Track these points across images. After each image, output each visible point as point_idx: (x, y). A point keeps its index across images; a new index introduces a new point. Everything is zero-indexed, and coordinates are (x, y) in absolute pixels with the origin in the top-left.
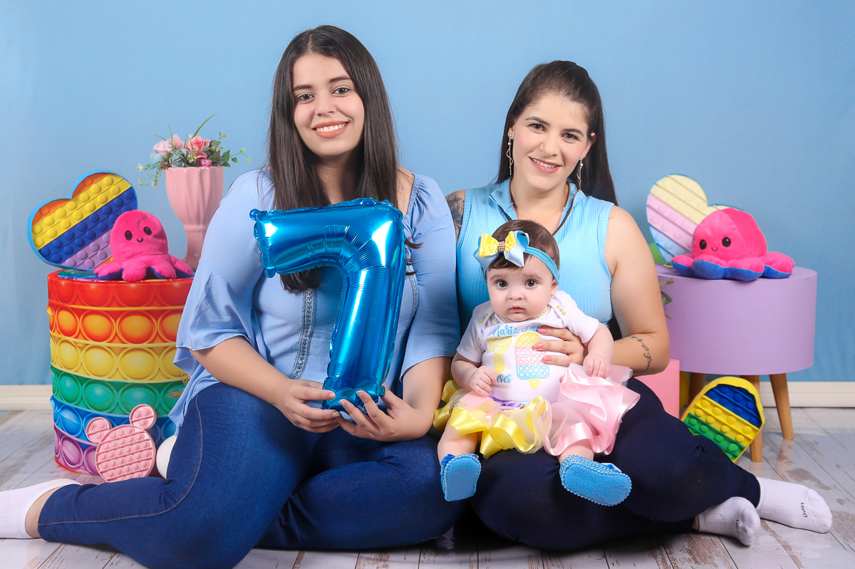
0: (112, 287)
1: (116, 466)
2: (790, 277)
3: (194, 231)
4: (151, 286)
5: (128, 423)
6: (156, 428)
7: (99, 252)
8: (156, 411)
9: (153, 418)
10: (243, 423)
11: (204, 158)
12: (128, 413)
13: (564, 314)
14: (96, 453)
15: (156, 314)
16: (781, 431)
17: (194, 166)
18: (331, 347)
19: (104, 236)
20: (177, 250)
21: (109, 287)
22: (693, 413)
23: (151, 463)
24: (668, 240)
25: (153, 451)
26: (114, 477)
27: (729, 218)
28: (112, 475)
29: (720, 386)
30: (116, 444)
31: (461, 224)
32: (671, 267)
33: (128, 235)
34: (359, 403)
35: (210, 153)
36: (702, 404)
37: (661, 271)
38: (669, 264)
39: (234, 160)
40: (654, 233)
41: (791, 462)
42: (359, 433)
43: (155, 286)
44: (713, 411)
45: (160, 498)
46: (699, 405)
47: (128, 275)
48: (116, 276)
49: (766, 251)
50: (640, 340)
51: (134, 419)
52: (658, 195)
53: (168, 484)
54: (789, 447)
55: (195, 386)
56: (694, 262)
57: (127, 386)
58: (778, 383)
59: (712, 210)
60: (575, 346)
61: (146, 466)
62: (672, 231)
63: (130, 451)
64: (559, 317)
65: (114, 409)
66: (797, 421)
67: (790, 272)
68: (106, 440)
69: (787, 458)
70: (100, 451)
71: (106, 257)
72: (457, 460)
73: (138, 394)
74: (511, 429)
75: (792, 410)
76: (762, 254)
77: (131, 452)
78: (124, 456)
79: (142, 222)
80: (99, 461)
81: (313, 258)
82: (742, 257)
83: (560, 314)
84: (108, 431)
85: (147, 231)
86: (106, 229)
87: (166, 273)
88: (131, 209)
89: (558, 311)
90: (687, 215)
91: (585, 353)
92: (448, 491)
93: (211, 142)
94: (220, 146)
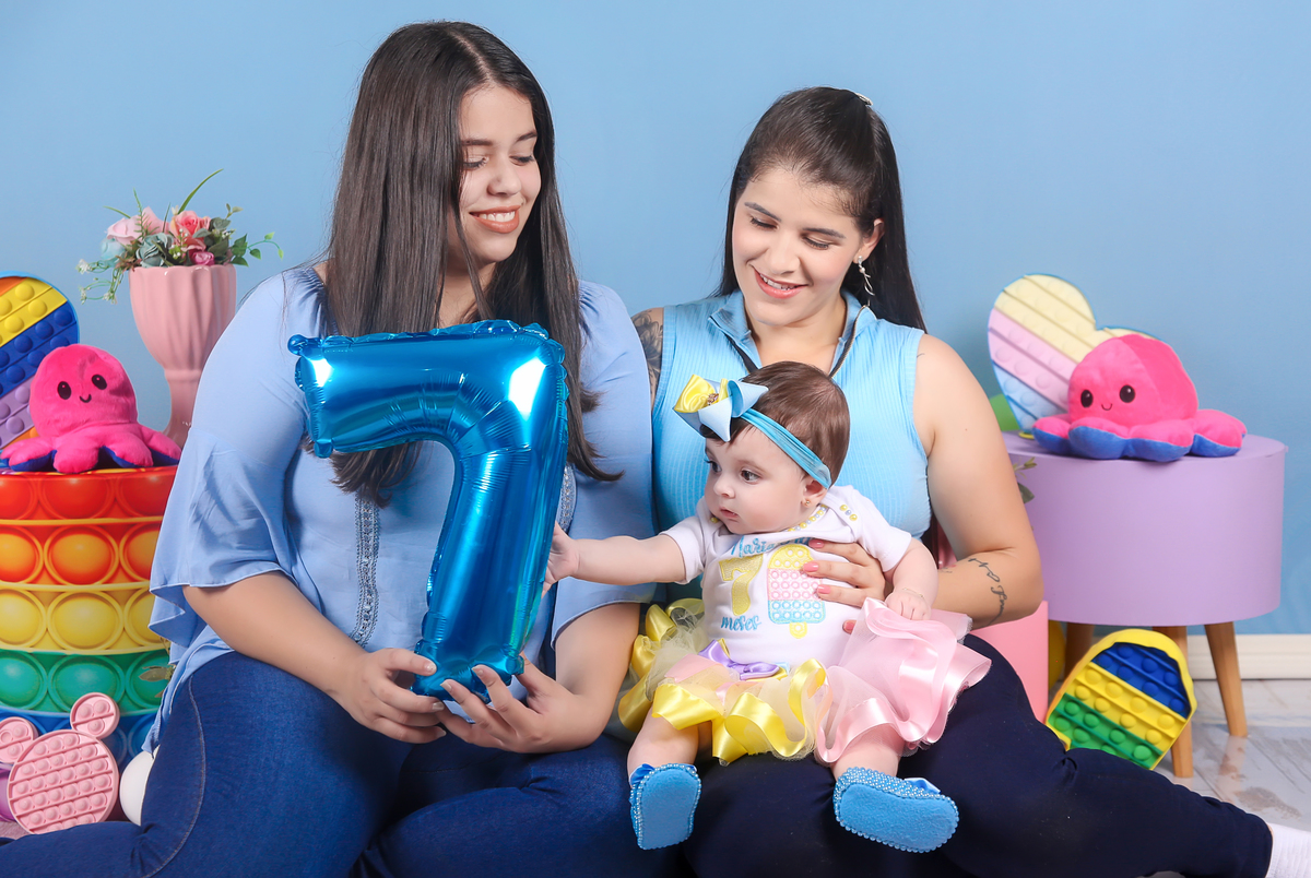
0: (36, 483)
1: (46, 805)
2: (1238, 454)
3: (182, 381)
4: (108, 481)
5: (68, 726)
6: (120, 736)
7: (10, 420)
8: (118, 704)
9: (112, 718)
10: (277, 721)
11: (200, 251)
12: (66, 708)
13: (853, 518)
14: (9, 782)
15: (117, 532)
16: (1224, 722)
17: (182, 264)
18: (430, 588)
19: (19, 392)
20: (152, 414)
21: (29, 482)
22: (1071, 694)
23: (110, 798)
24: (1027, 390)
25: (113, 777)
26: (42, 824)
27: (1132, 352)
28: (39, 822)
29: (1118, 646)
30: (46, 766)
31: (660, 368)
32: (1031, 437)
33: (64, 390)
34: (477, 686)
35: (211, 241)
36: (1087, 677)
37: (1014, 444)
38: (1027, 432)
39: (255, 253)
40: (1001, 377)
41: (1242, 776)
42: (479, 738)
43: (115, 481)
44: (1107, 690)
45: (132, 856)
46: (1082, 679)
47: (65, 462)
48: (43, 464)
49: (1195, 408)
50: (984, 565)
51: (78, 720)
52: (1008, 310)
53: (146, 831)
54: (1240, 750)
55: (189, 658)
56: (1070, 430)
57: (64, 660)
58: (1220, 639)
59: (1102, 337)
60: (872, 575)
61: (101, 803)
62: (1033, 374)
63: (71, 776)
64: (844, 524)
65: (42, 702)
66: (1254, 704)
67: (1239, 445)
68: (28, 758)
69: (1235, 770)
70: (16, 779)
71: (23, 428)
72: (659, 774)
73: (86, 674)
74: (762, 716)
75: (1244, 685)
76: (1189, 414)
77: (73, 780)
78: (61, 787)
79: (89, 364)
80: (15, 796)
81: (401, 426)
82: (1154, 421)
83: (846, 518)
84: (31, 742)
85: (99, 382)
86: (21, 378)
87: (134, 457)
88: (67, 343)
89: (842, 514)
90: (1059, 346)
91: (889, 588)
92: (643, 829)
93: (212, 221)
94: (229, 228)
